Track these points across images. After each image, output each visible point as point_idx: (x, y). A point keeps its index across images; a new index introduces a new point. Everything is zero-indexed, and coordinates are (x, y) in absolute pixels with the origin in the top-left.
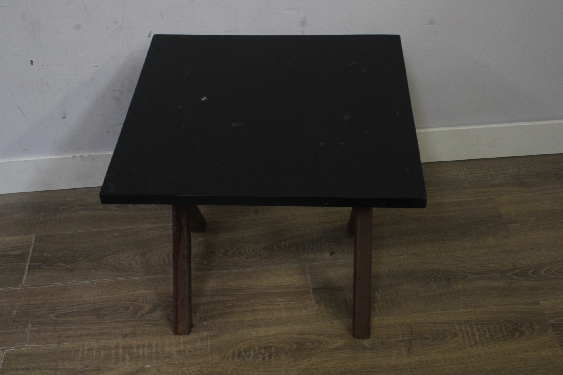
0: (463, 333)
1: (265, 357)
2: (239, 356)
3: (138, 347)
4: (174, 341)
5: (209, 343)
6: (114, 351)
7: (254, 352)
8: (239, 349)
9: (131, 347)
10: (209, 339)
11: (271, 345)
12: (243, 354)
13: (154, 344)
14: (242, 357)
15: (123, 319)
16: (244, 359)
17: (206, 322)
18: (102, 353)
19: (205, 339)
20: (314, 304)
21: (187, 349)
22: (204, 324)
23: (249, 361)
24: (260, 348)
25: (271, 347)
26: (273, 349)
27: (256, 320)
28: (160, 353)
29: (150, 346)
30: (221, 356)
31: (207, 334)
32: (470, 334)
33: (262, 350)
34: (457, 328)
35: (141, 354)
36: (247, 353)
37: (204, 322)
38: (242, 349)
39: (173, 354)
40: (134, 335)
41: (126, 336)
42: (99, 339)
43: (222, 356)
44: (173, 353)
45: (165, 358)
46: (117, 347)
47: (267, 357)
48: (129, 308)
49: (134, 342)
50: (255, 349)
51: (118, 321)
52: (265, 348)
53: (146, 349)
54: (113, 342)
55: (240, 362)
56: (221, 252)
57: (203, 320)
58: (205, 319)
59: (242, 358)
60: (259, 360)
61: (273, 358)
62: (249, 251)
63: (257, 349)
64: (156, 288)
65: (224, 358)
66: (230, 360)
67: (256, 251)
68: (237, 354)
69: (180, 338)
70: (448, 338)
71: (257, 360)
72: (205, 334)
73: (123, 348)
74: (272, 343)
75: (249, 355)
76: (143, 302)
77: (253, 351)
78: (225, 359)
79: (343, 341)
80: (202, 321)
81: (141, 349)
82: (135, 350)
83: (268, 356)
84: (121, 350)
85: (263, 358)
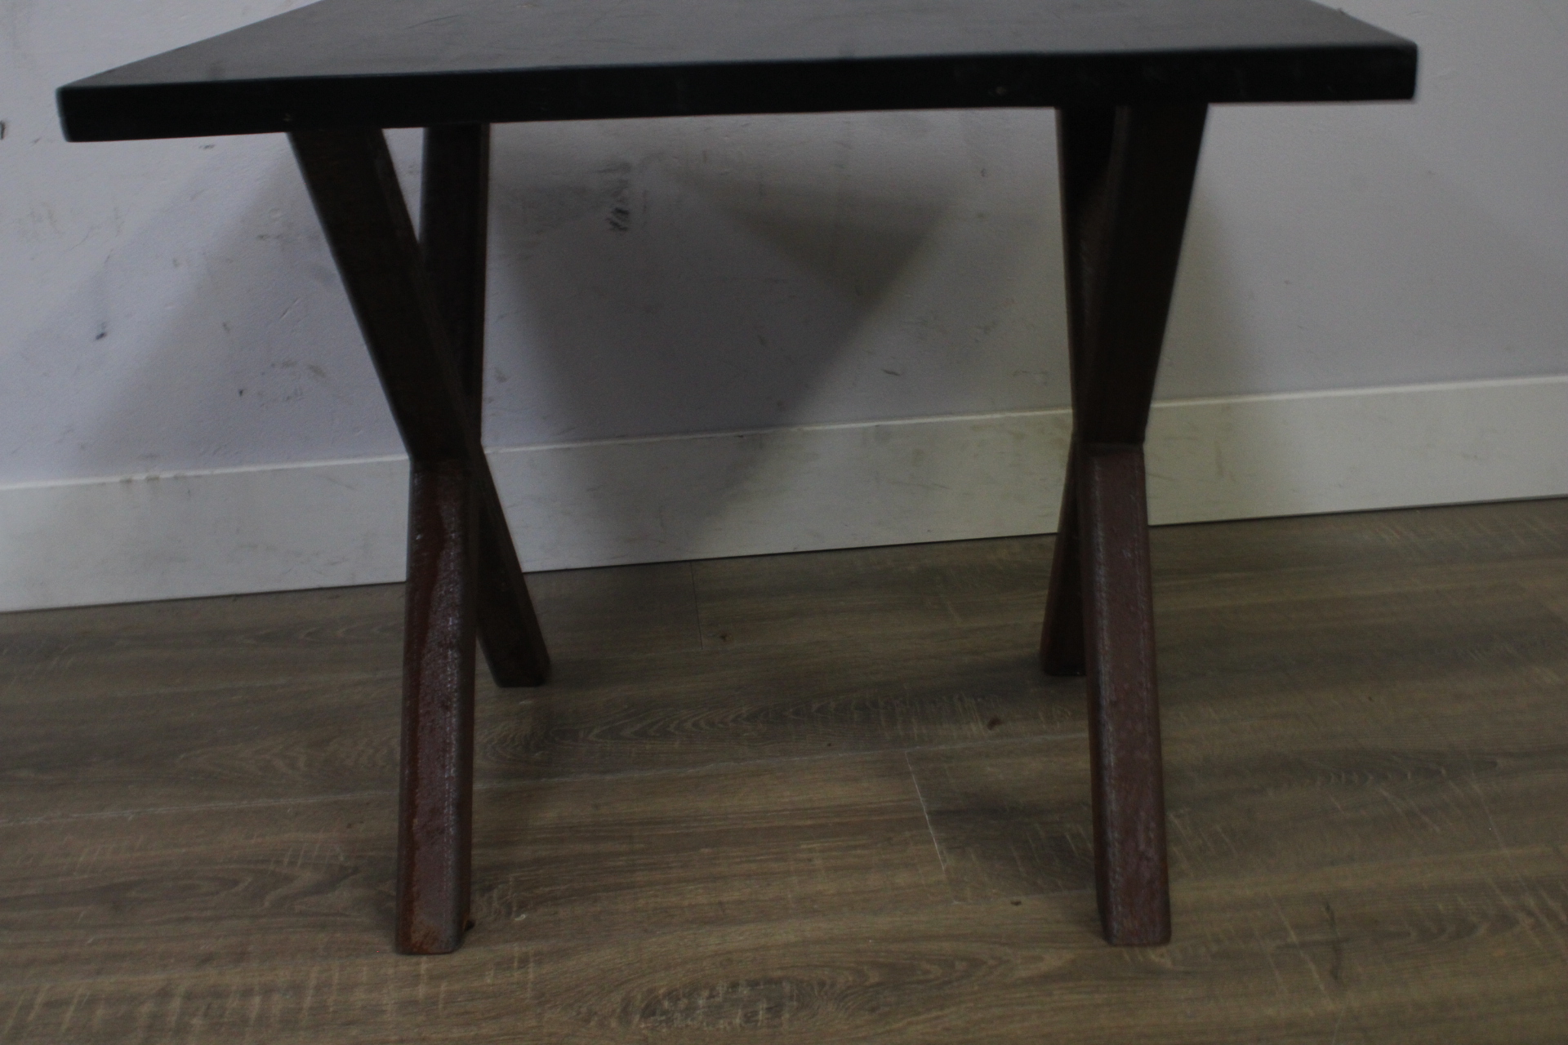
0: (1530, 914)
1: (756, 1013)
2: (649, 1011)
3: (247, 993)
4: (391, 971)
5: (531, 976)
6: (147, 1008)
7: (711, 996)
8: (651, 991)
9: (218, 993)
10: (532, 965)
11: (779, 973)
12: (666, 1004)
13: (313, 982)
14: (661, 1015)
15: (209, 913)
16: (669, 1021)
17: (524, 916)
18: (101, 1012)
19: (516, 964)
20: (941, 853)
21: (442, 996)
22: (517, 919)
23: (687, 1026)
24: (734, 986)
25: (778, 982)
26: (787, 987)
27: (721, 903)
28: (331, 1009)
29: (297, 988)
30: (574, 1013)
31: (524, 949)
33: (745, 992)
34: (1507, 901)
35: (253, 1015)
36: (683, 1003)
37: (518, 915)
38: (661, 991)
39: (383, 1012)
40: (240, 956)
41: (207, 959)
42: (99, 973)
43: (579, 1013)
44: (384, 1008)
45: (350, 1023)
46: (164, 994)
47: (761, 1012)
48: (236, 883)
49: (233, 978)
50: (712, 989)
51: (187, 919)
52: (753, 984)
53: (276, 997)
54: (155, 979)
55: (653, 1029)
56: (596, 731)
57: (515, 909)
58: (522, 906)
59: (663, 1018)
60: (730, 1023)
61: (786, 1016)
62: (695, 725)
63: (721, 989)
64: (349, 826)
65: (587, 1021)
66: (614, 1023)
67: (721, 726)
68: (643, 1005)
69: (418, 964)
70: (1482, 930)
71: (721, 1021)
72: (516, 949)
73: (189, 996)
74: (782, 968)
75: (690, 1011)
76: (292, 863)
77: (706, 993)
78: (592, 1023)
79: (1068, 955)
80: (509, 914)
81: (257, 1000)
82: (233, 1003)
83: (769, 1009)
84: (176, 1004)
85: (745, 1016)
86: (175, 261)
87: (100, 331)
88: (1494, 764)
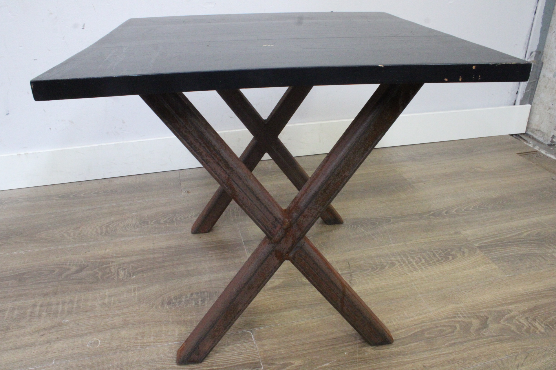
0: (399, 262)
1: (198, 302)
2: (169, 303)
3: (58, 304)
4: (98, 295)
5: (137, 294)
6: (29, 310)
7: (186, 298)
8: (170, 297)
9: (50, 304)
10: (137, 291)
11: (204, 290)
12: (174, 301)
13: (76, 300)
14: (173, 304)
15: (46, 281)
16: (175, 306)
17: (134, 277)
18: (16, 312)
19: (132, 291)
20: (247, 253)
21: (112, 302)
22: (133, 278)
23: (180, 307)
24: (192, 294)
25: (204, 292)
26: (206, 294)
27: (188, 270)
28: (82, 307)
29: (72, 302)
30: (149, 305)
31: (135, 286)
32: (407, 262)
33: (195, 296)
34: (393, 259)
35: (60, 311)
36: (178, 300)
37: (133, 277)
38: (172, 297)
39: (96, 307)
40: (55, 293)
41: (46, 295)
42: (16, 300)
43: (150, 305)
44: (96, 306)
45: (87, 311)
46: (34, 306)
47: (199, 301)
48: (54, 271)
49: (54, 300)
50: (186, 295)
51: (40, 283)
52: (197, 293)
53: (66, 305)
54: (32, 301)
55: (170, 308)
56: (153, 222)
57: (132, 275)
58: (134, 274)
59: (173, 305)
60: (191, 305)
61: (206, 302)
62: (180, 218)
63: (188, 296)
64: (86, 253)
65: (152, 307)
66: (160, 307)
67: (187, 218)
68: (167, 301)
69: (105, 292)
70: (387, 267)
71: (189, 305)
72: (133, 287)
73: (41, 306)
74: (205, 288)
75: (180, 302)
76: (70, 265)
77: (184, 297)
78: (154, 307)
79: (281, 281)
80: (130, 276)
81: (61, 306)
82: (54, 307)
83: (201, 301)
84: (38, 308)
85: (195, 303)
86: (28, 92)
87: (7, 113)
88: (390, 220)
